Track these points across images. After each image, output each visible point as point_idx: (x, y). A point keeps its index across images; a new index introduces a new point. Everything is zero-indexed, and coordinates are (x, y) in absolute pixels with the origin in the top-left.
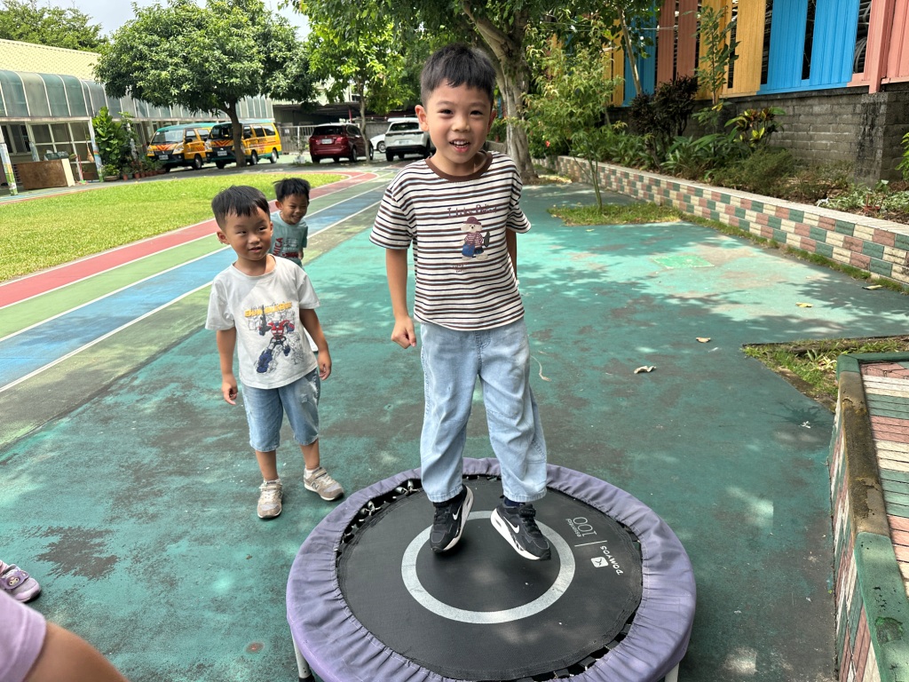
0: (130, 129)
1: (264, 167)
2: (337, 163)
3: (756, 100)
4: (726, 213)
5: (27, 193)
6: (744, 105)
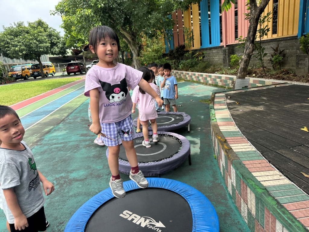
0: (1, 67)
1: (50, 77)
3: (200, 50)
6: (197, 51)
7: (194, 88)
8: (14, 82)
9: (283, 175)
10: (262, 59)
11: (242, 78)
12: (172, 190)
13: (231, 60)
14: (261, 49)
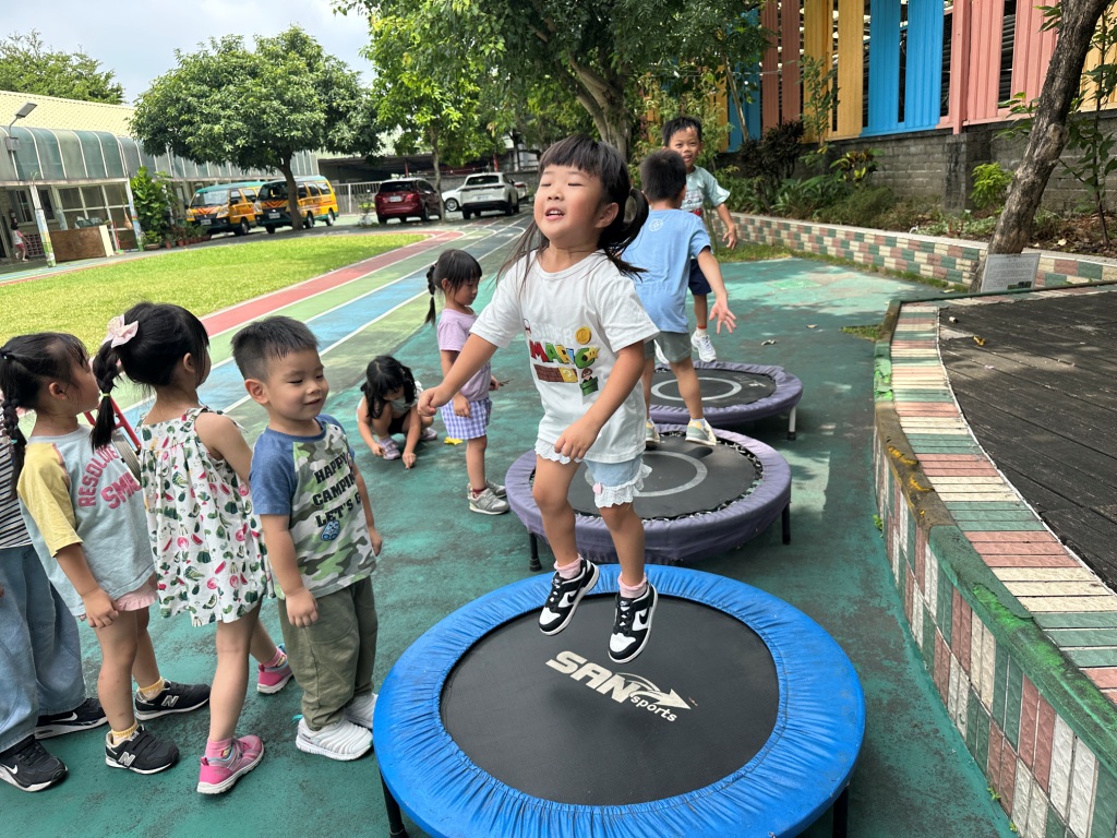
0: (166, 191)
1: (319, 230)
2: (404, 224)
3: (860, 142)
4: (833, 246)
5: (64, 264)
6: (847, 147)
7: (825, 284)
8: (203, 240)
9: (1104, 584)
10: (1100, 181)
11: (1008, 253)
12: (715, 606)
13: (977, 184)
14: (1099, 143)
